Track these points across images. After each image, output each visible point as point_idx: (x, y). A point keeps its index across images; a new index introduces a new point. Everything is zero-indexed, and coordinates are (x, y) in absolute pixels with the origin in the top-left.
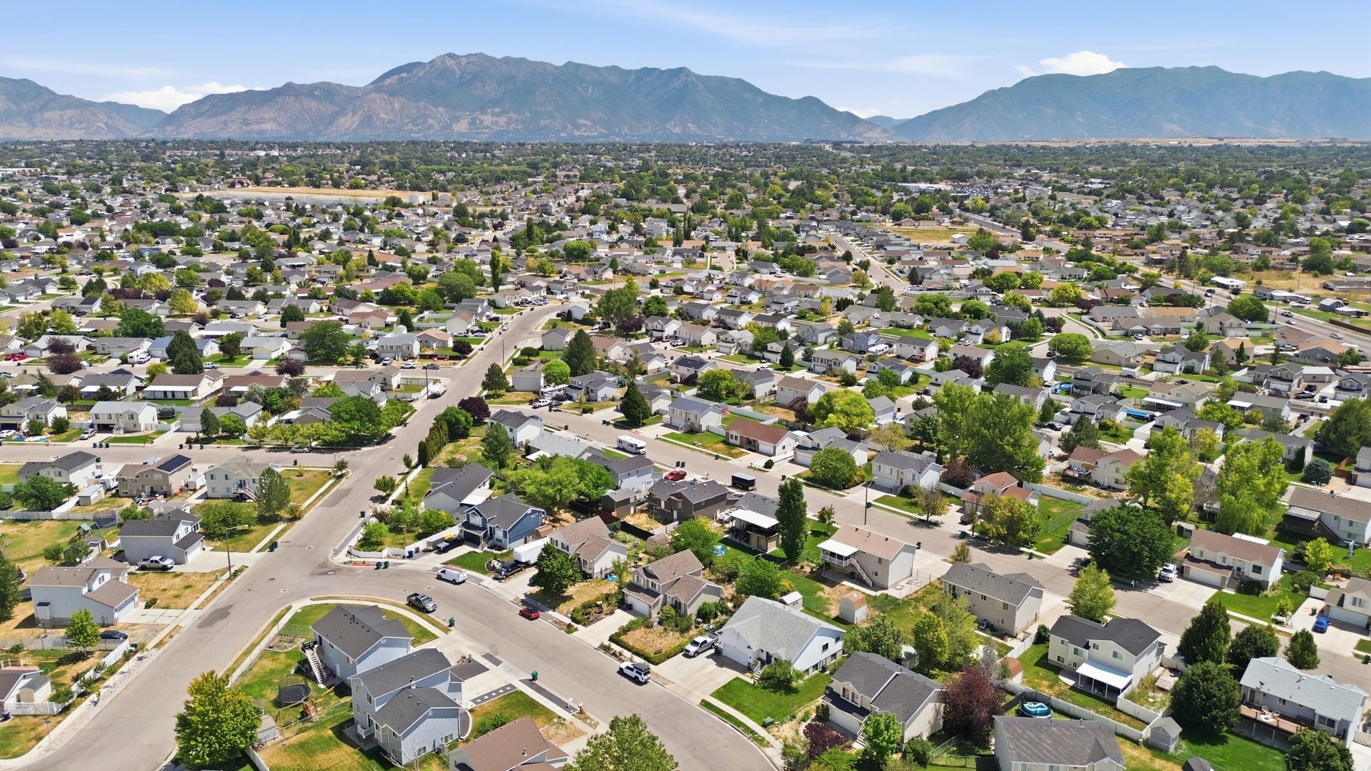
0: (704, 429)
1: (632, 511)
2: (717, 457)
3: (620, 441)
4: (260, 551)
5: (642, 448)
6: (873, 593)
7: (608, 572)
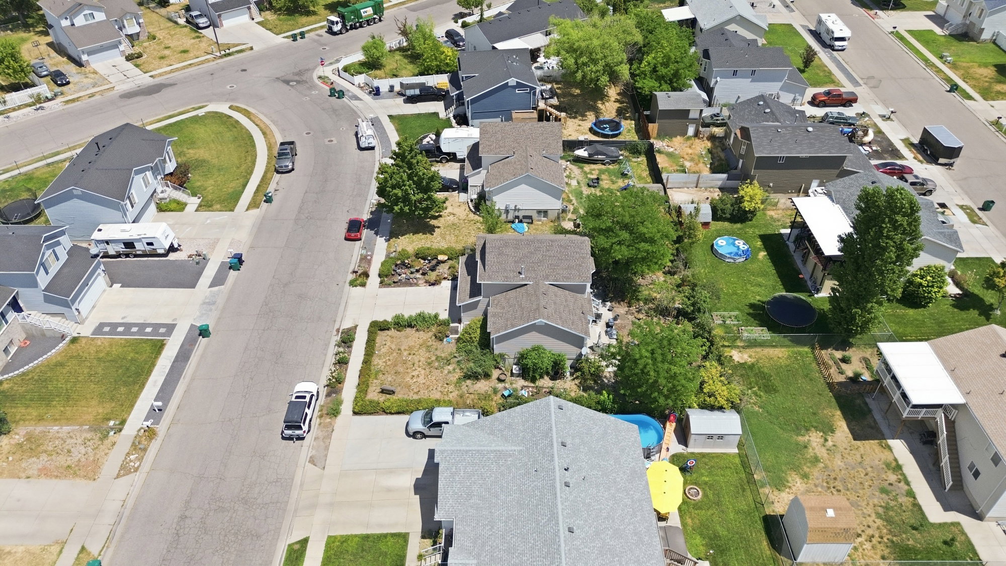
0: (986, 36)
1: (691, 131)
2: (954, 88)
3: (820, 22)
4: (283, 37)
5: (842, 39)
6: (935, 512)
7: (521, 214)
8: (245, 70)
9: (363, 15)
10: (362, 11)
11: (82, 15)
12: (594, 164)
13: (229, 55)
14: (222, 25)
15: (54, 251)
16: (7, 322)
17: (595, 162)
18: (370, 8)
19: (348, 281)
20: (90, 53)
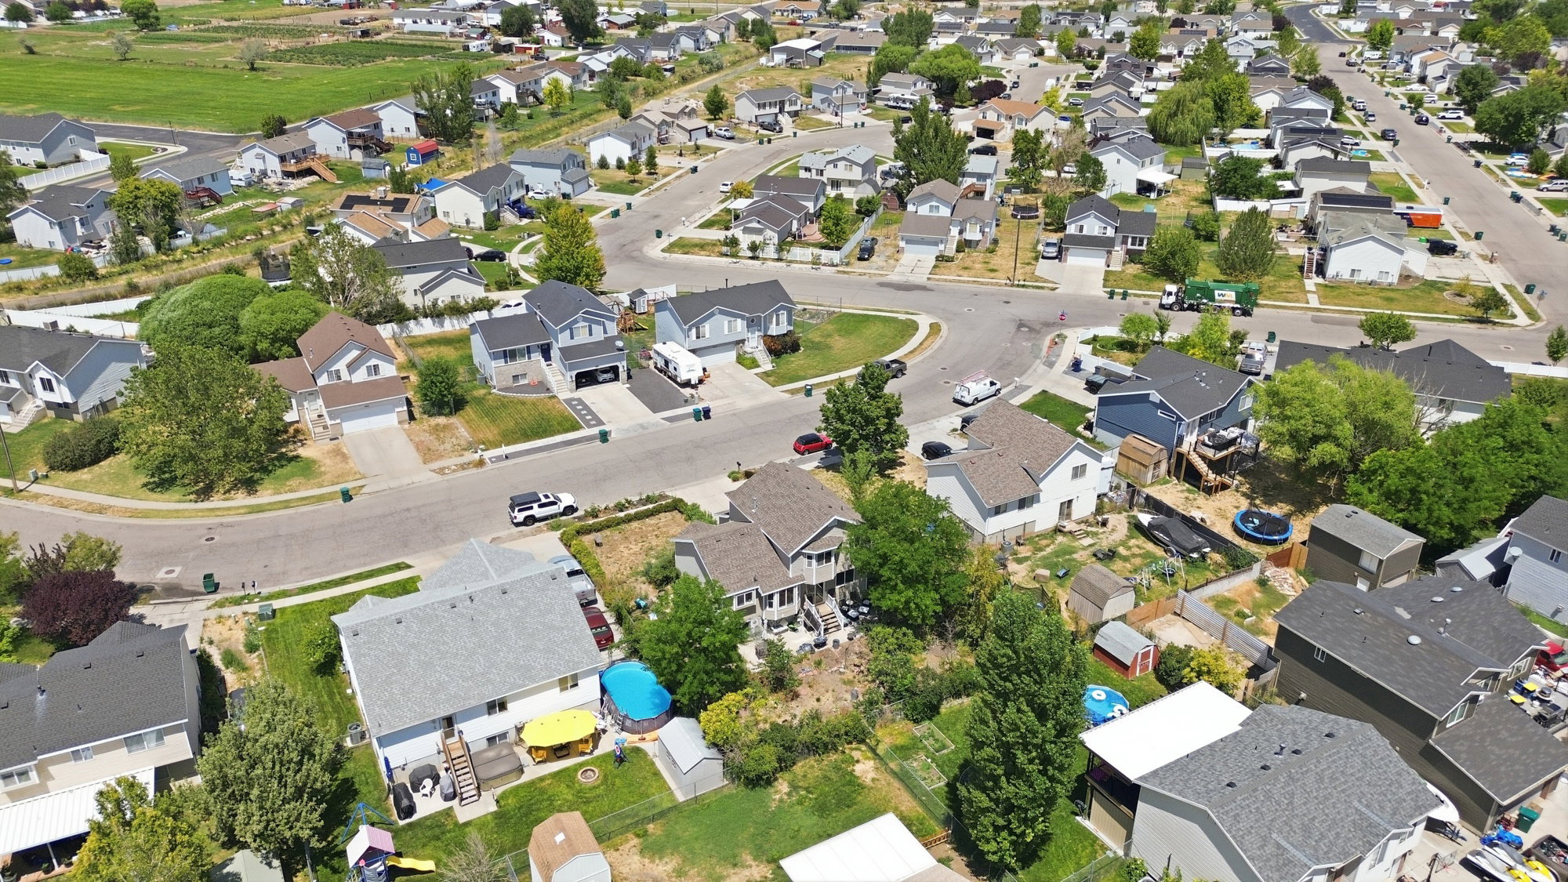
8: (1008, 302)
9: (1217, 297)
10: (1216, 292)
11: (928, 205)
12: (1155, 543)
13: (1023, 286)
14: (1066, 261)
15: (590, 327)
16: (529, 358)
17: (1156, 541)
18: (1233, 294)
19: (730, 471)
20: (908, 242)
